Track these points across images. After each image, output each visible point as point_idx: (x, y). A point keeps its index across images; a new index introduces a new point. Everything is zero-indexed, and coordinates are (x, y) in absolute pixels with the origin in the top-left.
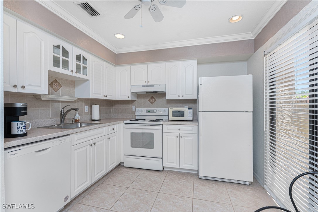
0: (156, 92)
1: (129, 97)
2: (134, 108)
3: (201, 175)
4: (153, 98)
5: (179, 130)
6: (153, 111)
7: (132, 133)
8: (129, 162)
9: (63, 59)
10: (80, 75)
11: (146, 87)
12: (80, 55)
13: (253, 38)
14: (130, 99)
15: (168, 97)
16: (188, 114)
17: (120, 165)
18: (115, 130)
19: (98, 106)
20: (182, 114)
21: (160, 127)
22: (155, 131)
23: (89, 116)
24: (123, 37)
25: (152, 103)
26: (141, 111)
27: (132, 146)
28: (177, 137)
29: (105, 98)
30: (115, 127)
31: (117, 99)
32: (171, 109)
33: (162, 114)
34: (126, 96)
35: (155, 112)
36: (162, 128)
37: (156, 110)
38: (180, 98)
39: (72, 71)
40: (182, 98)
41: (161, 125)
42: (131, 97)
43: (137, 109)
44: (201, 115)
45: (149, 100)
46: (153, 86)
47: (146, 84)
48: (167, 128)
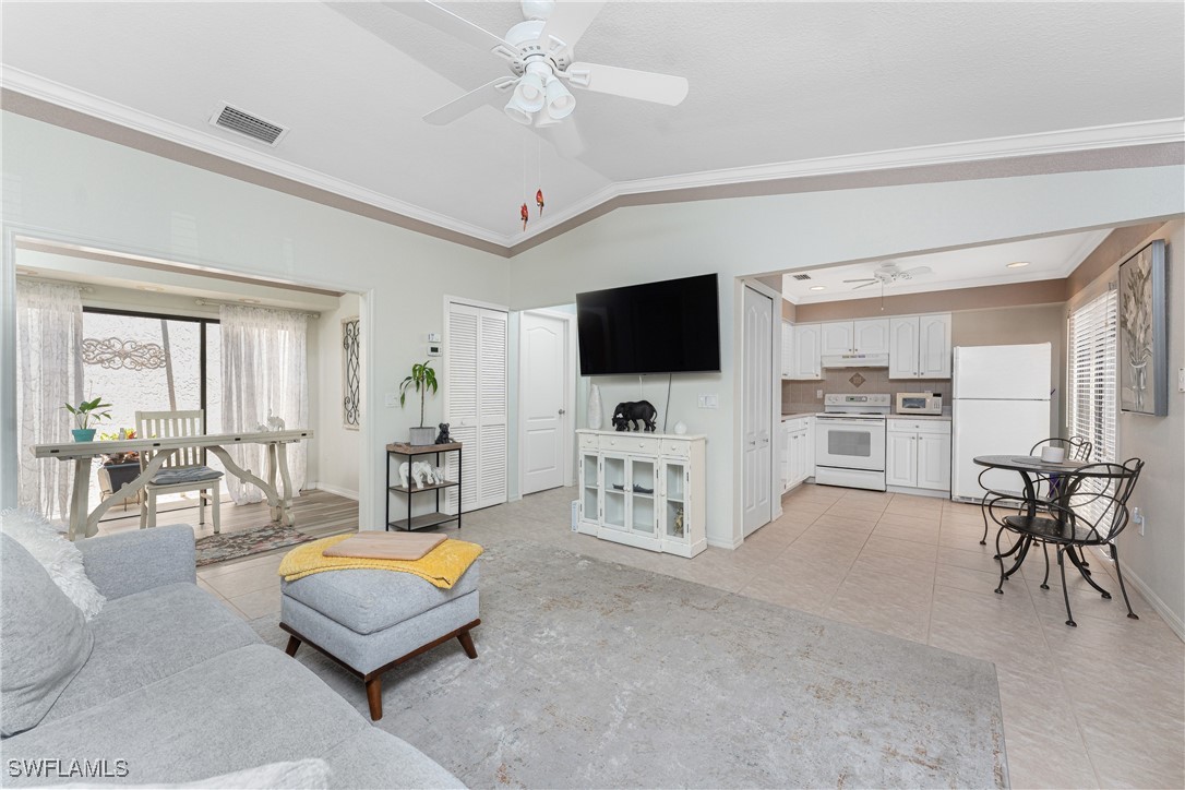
0: (868, 367)
1: (817, 375)
2: (822, 392)
3: (957, 494)
4: (861, 376)
5: (916, 427)
6: (860, 400)
7: (828, 432)
8: (824, 476)
11: (850, 359)
14: (819, 378)
16: (933, 403)
17: (808, 482)
20: (922, 403)
21: (882, 423)
22: (874, 429)
25: (857, 385)
26: (835, 400)
27: (830, 452)
28: (913, 438)
30: (807, 420)
32: (901, 396)
33: (879, 403)
34: (814, 373)
35: (864, 401)
36: (884, 425)
37: (867, 397)
38: (916, 377)
40: (922, 377)
41: (882, 420)
42: (820, 374)
43: (827, 395)
44: (958, 406)
45: (852, 380)
46: (864, 356)
47: (850, 353)
48: (895, 425)
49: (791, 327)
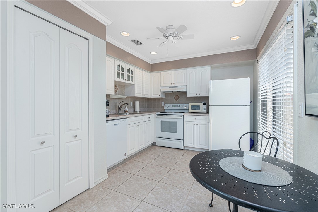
0: (180, 91)
1: (159, 96)
2: (163, 103)
4: (178, 96)
5: (196, 119)
6: (177, 106)
7: (162, 122)
8: (160, 142)
9: (121, 73)
10: (130, 82)
11: (172, 88)
12: (130, 68)
13: (255, 48)
15: (188, 95)
17: (154, 144)
18: (150, 119)
19: (139, 102)
20: (198, 107)
21: (182, 117)
22: (178, 120)
23: (133, 109)
24: (156, 53)
25: (177, 100)
26: (168, 106)
27: (162, 131)
28: (194, 124)
29: (143, 96)
31: (151, 97)
32: (190, 105)
33: (184, 108)
34: (158, 94)
35: (178, 107)
36: (183, 118)
37: (180, 105)
38: (197, 96)
39: (126, 80)
40: (199, 96)
41: (183, 116)
42: (161, 95)
43: (165, 104)
45: (175, 98)
46: (177, 87)
47: (172, 85)
48: (187, 118)
49: (149, 74)
